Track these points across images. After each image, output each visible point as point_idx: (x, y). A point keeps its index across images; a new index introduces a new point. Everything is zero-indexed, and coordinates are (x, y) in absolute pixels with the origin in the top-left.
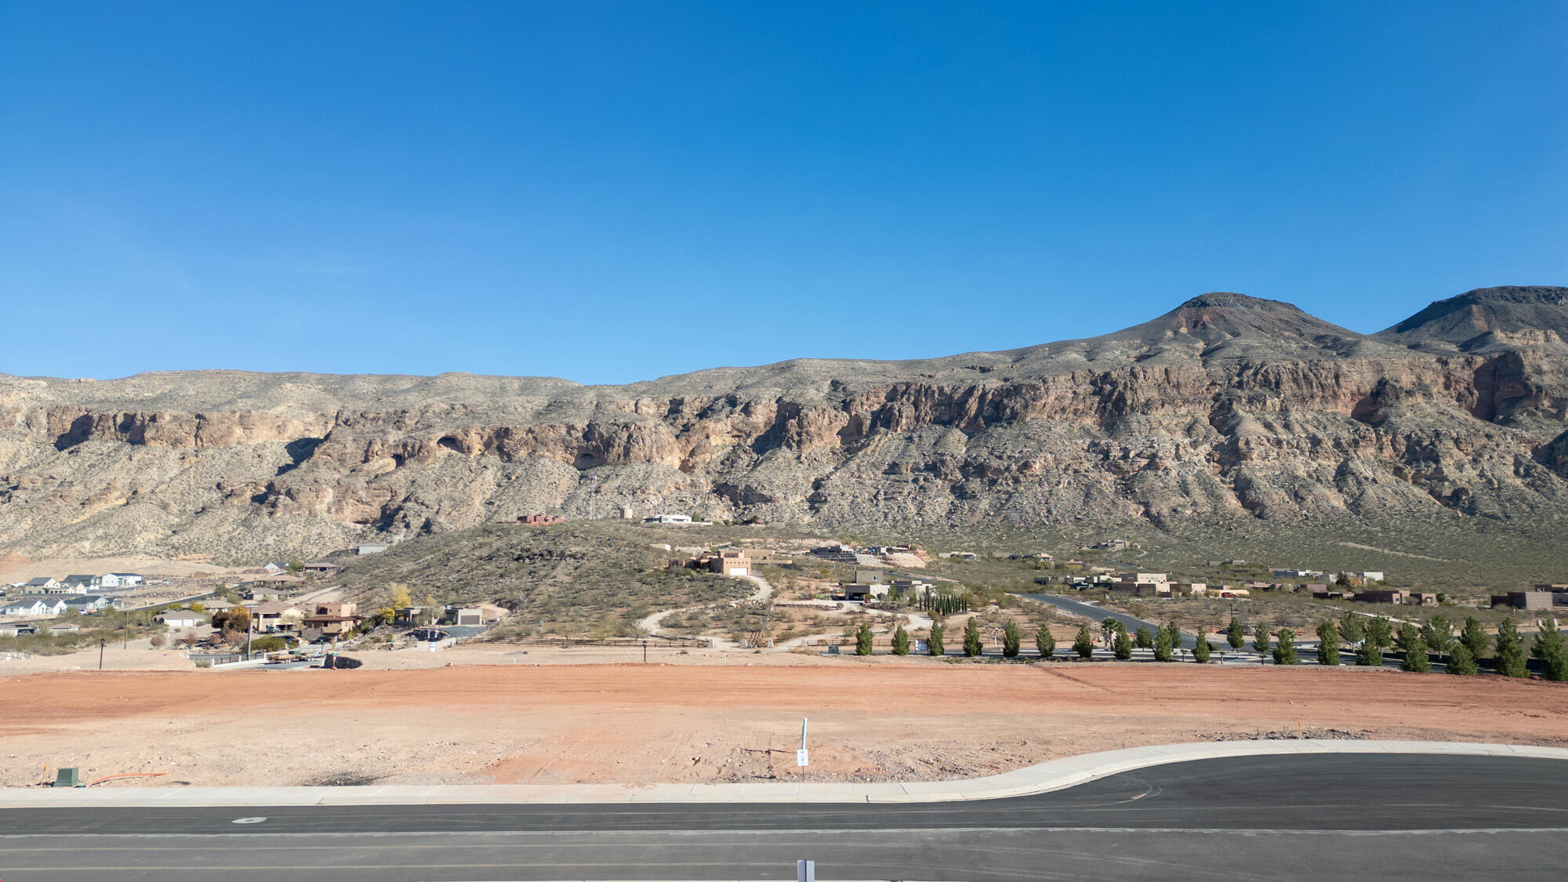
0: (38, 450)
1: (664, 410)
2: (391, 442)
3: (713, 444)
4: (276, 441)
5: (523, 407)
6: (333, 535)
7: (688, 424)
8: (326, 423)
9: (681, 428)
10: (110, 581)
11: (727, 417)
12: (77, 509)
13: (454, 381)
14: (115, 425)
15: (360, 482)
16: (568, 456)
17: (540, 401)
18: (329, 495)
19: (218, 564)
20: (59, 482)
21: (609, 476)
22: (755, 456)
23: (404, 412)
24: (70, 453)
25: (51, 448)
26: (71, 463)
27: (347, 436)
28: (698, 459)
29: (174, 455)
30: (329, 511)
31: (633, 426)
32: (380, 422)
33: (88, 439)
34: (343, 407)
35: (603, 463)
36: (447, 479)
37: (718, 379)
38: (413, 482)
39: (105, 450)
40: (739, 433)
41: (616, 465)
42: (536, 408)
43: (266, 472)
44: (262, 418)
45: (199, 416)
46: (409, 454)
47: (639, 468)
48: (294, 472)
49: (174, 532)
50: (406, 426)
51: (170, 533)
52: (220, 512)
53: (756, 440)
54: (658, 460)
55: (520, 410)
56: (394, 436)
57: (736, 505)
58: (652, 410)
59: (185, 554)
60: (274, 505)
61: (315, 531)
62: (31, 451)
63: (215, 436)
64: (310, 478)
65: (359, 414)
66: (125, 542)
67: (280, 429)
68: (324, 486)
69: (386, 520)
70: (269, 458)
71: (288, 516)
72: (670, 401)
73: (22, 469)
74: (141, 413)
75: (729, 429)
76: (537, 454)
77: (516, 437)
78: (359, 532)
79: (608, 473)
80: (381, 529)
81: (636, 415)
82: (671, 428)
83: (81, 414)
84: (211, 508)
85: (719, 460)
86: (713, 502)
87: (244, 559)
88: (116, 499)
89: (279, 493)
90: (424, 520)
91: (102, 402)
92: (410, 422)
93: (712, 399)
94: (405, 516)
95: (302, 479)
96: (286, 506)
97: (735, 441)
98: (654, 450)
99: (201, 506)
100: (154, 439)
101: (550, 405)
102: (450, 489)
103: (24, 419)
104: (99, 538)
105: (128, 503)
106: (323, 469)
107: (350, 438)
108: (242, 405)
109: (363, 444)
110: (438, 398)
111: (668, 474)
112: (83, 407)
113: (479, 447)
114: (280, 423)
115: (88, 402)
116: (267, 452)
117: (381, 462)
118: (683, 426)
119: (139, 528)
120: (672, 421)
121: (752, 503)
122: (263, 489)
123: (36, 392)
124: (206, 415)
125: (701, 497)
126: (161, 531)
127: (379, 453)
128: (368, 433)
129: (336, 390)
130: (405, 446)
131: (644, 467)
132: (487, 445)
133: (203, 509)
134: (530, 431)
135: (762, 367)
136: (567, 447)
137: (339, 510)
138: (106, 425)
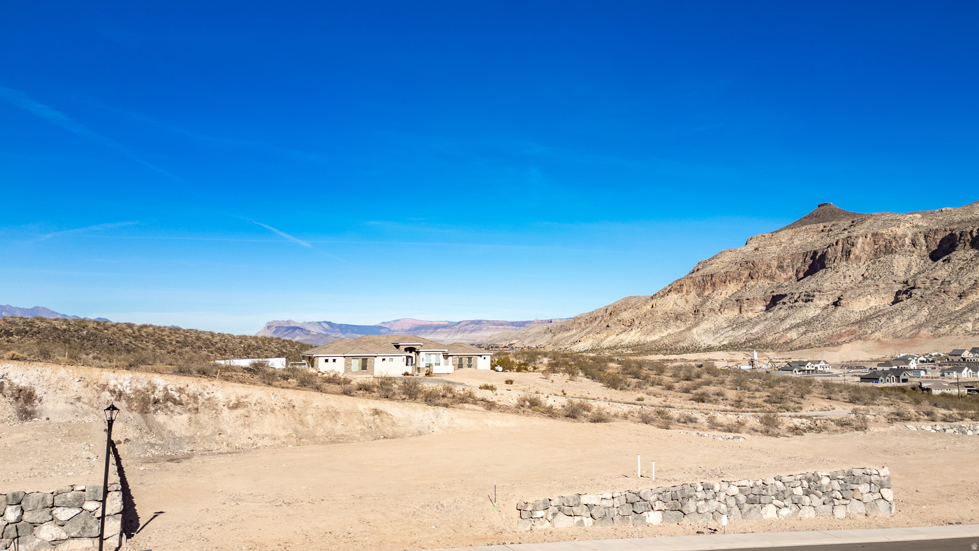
0: (922, 261)
12: (957, 300)
20: (941, 281)
24: (944, 261)
25: (930, 259)
26: (946, 268)
33: (955, 250)
39: (968, 256)
62: (918, 262)
73: (915, 275)
83: (947, 233)
91: (959, 223)
103: (910, 241)
112: (948, 228)
115: (950, 224)
123: (915, 222)
138: (966, 238)
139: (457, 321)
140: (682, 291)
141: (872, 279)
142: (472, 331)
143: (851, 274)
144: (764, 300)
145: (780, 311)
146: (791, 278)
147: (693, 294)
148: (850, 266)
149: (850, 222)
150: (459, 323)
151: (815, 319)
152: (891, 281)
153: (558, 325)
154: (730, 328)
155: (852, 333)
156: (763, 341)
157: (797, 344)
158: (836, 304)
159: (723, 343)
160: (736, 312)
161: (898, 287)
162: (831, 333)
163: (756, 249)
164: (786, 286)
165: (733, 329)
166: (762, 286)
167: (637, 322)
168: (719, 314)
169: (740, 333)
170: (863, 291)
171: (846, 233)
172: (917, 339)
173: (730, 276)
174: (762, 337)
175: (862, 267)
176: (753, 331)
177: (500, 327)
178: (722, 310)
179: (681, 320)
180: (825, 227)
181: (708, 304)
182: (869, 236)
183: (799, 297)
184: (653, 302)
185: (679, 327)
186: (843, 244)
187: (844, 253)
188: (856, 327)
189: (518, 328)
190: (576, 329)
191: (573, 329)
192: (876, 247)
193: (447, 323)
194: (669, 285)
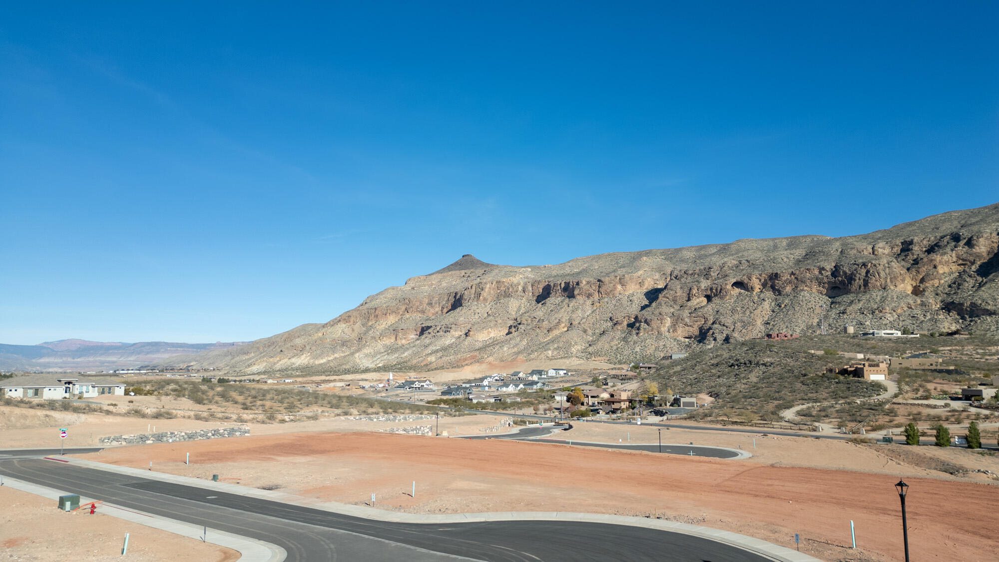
0: (529, 304)
1: (897, 250)
2: (703, 288)
3: (941, 272)
4: (639, 291)
5: (788, 258)
6: (672, 346)
7: (917, 258)
8: (666, 278)
9: (912, 262)
10: (552, 373)
11: (952, 250)
12: (545, 334)
13: (742, 245)
14: (561, 288)
15: (686, 313)
16: (821, 289)
17: (799, 253)
18: (668, 322)
19: (610, 363)
20: (538, 320)
21: (852, 301)
22: (980, 279)
23: (710, 268)
24: (542, 304)
25: (534, 302)
26: (543, 309)
27: (677, 285)
28: (927, 285)
29: (589, 302)
30: (669, 331)
31: (870, 264)
32: (696, 276)
33: (549, 297)
34: (674, 268)
35: (848, 292)
36: (739, 309)
37: (944, 221)
38: (718, 312)
39: (557, 302)
40: (963, 262)
41: (858, 293)
42: (797, 257)
43: (634, 310)
44: (630, 279)
45: (599, 281)
46: (714, 294)
47: (877, 295)
48: (648, 309)
49: (590, 345)
50: (711, 277)
51: (588, 345)
52: (611, 334)
53: (980, 266)
54: (892, 288)
55: (785, 260)
56: (704, 284)
57: (963, 318)
58: (887, 251)
59: (595, 358)
60: (638, 329)
61: (661, 343)
62: (526, 304)
63: (608, 291)
64: (657, 312)
65: (683, 272)
66: (567, 351)
67: (641, 284)
68: (665, 317)
69: (703, 336)
70: (636, 301)
71: (646, 335)
72: (902, 243)
73: (523, 314)
74: (572, 281)
75: (955, 259)
76: (799, 289)
77: (783, 279)
78: (687, 343)
79: (851, 299)
80: (700, 342)
81: (872, 256)
82: (903, 263)
83: (546, 284)
84: (607, 331)
85: (947, 284)
86: (941, 317)
87: (624, 360)
88: (563, 328)
89: (641, 322)
90: (725, 335)
91: (555, 276)
92: (714, 274)
93: (938, 237)
94: (713, 333)
95: (653, 313)
96: (645, 329)
97: (961, 268)
98: (888, 280)
99: (602, 330)
100: (578, 294)
101: (807, 255)
102: (741, 315)
103: (522, 288)
104: (556, 349)
105: (568, 330)
106: (664, 307)
107: (679, 287)
108: (620, 272)
109: (686, 289)
110: (731, 257)
111: (902, 296)
112: (547, 280)
113: (759, 286)
114: (640, 281)
115: (549, 277)
116: (635, 298)
117: (698, 300)
118: (914, 260)
119: (573, 343)
120: (904, 257)
121: (977, 316)
122: (633, 319)
123: (526, 274)
124: (603, 279)
125: (931, 314)
126: (584, 345)
127: (696, 295)
128: (689, 283)
129: (671, 258)
130: (711, 289)
131: (881, 293)
132: (764, 285)
133: (604, 332)
134: (792, 274)
135: (986, 208)
136: (820, 283)
137: (675, 330)
138: (557, 289)
139: (132, 342)
140: (350, 321)
141: (493, 316)
142: (148, 353)
143: (479, 312)
144: (415, 330)
145: (426, 339)
146: (437, 313)
147: (359, 324)
148: (479, 305)
149: (483, 271)
150: (135, 344)
151: (450, 346)
152: (506, 318)
154: (386, 353)
155: (473, 357)
156: (409, 364)
157: (434, 366)
158: (467, 335)
159: (378, 366)
160: (393, 340)
161: (511, 323)
162: (459, 357)
163: (413, 288)
164: (433, 319)
165: (388, 354)
166: (415, 318)
167: (308, 348)
168: (379, 341)
169: (393, 357)
170: (486, 325)
171: (478, 279)
172: (515, 362)
173: (390, 310)
174: (409, 360)
175: (488, 306)
176: (403, 356)
177: (179, 349)
178: (381, 338)
179: (347, 346)
180: (465, 273)
181: (370, 332)
182: (494, 283)
183: (441, 329)
184: (324, 330)
185: (345, 352)
186: (476, 288)
187: (476, 295)
188: (477, 353)
189: (199, 350)
191: (251, 352)
192: (498, 291)
193: (120, 344)
194: (340, 316)
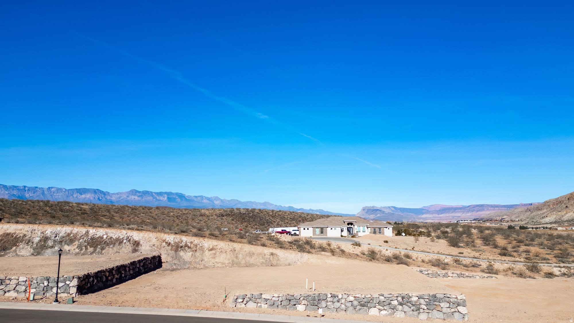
139: (468, 205)
142: (477, 211)
153: (534, 206)
177: (496, 208)
189: (509, 209)
190: (546, 209)
191: (544, 209)
193: (462, 206)
